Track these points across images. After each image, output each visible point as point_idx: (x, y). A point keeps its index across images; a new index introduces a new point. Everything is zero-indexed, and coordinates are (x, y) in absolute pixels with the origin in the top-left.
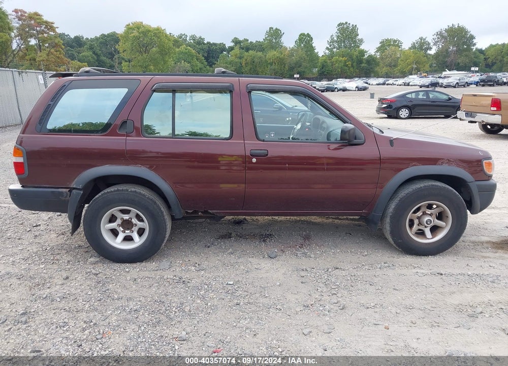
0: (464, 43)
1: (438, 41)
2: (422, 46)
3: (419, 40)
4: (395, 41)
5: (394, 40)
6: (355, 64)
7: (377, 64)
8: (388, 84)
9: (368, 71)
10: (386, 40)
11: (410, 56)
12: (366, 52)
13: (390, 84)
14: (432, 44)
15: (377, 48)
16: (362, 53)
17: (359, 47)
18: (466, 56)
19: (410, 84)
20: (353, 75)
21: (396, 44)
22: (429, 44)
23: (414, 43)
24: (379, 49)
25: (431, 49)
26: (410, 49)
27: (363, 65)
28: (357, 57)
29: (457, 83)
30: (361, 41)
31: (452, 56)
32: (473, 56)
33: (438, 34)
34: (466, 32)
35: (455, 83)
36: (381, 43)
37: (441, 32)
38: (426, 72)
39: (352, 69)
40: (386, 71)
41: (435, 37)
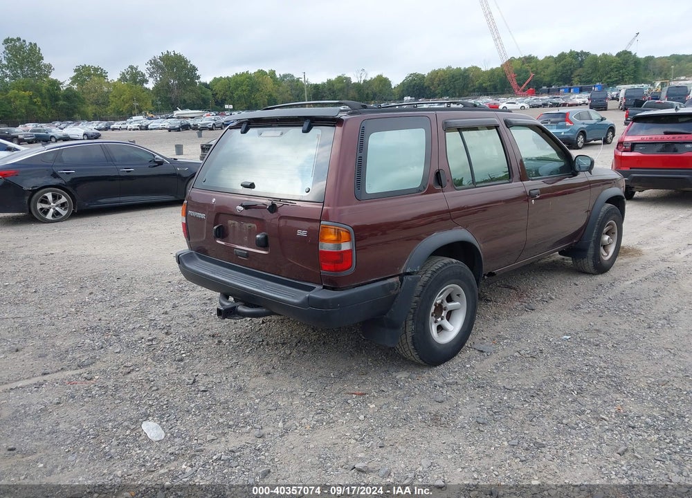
0: (186, 76)
1: (154, 72)
2: (134, 77)
3: (129, 69)
4: (96, 70)
5: (95, 68)
6: (47, 101)
7: (83, 101)
8: (113, 129)
9: (71, 112)
10: (83, 67)
11: (125, 91)
12: (61, 84)
13: (116, 129)
14: (147, 76)
15: (71, 79)
16: (55, 84)
17: (46, 76)
18: (192, 91)
19: (149, 127)
20: (48, 117)
21: (99, 74)
22: (144, 75)
23: (123, 73)
24: (74, 80)
25: (147, 81)
26: (120, 80)
27: (61, 103)
28: (48, 90)
29: (214, 124)
30: (49, 67)
31: (176, 91)
32: (200, 92)
33: (151, 63)
34: (186, 62)
35: (211, 124)
36: (76, 71)
37: (155, 61)
38: (151, 112)
39: (43, 109)
40: (94, 111)
41: (149, 66)
